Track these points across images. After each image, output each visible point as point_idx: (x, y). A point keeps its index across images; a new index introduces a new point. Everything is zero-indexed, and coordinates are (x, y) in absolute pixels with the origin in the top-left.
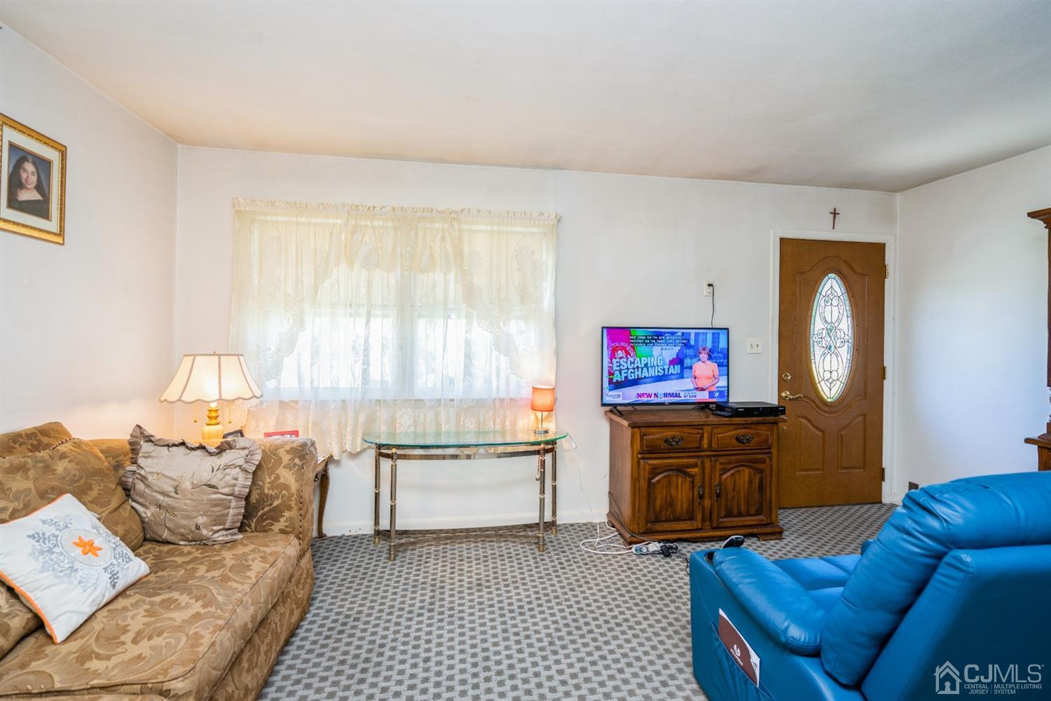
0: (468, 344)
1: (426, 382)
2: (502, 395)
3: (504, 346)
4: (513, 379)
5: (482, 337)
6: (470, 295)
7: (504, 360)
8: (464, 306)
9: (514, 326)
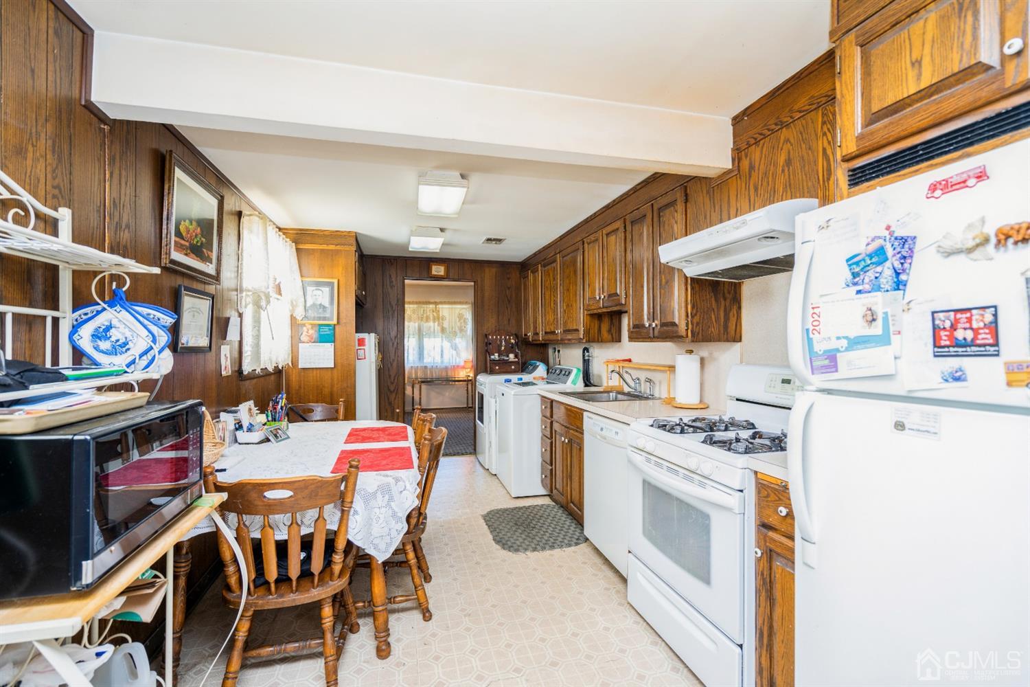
0: (442, 347)
1: (428, 361)
2: (454, 364)
3: (455, 348)
4: (458, 360)
5: (447, 345)
6: (443, 330)
7: (454, 352)
8: (440, 334)
9: (458, 340)
